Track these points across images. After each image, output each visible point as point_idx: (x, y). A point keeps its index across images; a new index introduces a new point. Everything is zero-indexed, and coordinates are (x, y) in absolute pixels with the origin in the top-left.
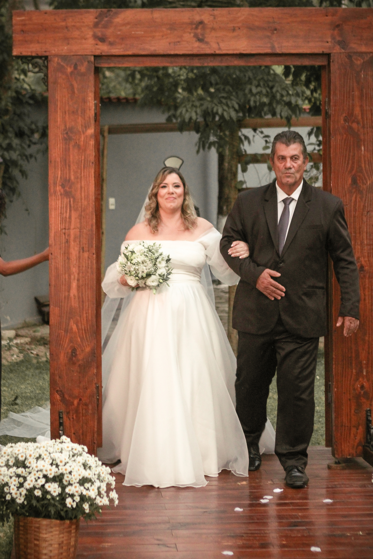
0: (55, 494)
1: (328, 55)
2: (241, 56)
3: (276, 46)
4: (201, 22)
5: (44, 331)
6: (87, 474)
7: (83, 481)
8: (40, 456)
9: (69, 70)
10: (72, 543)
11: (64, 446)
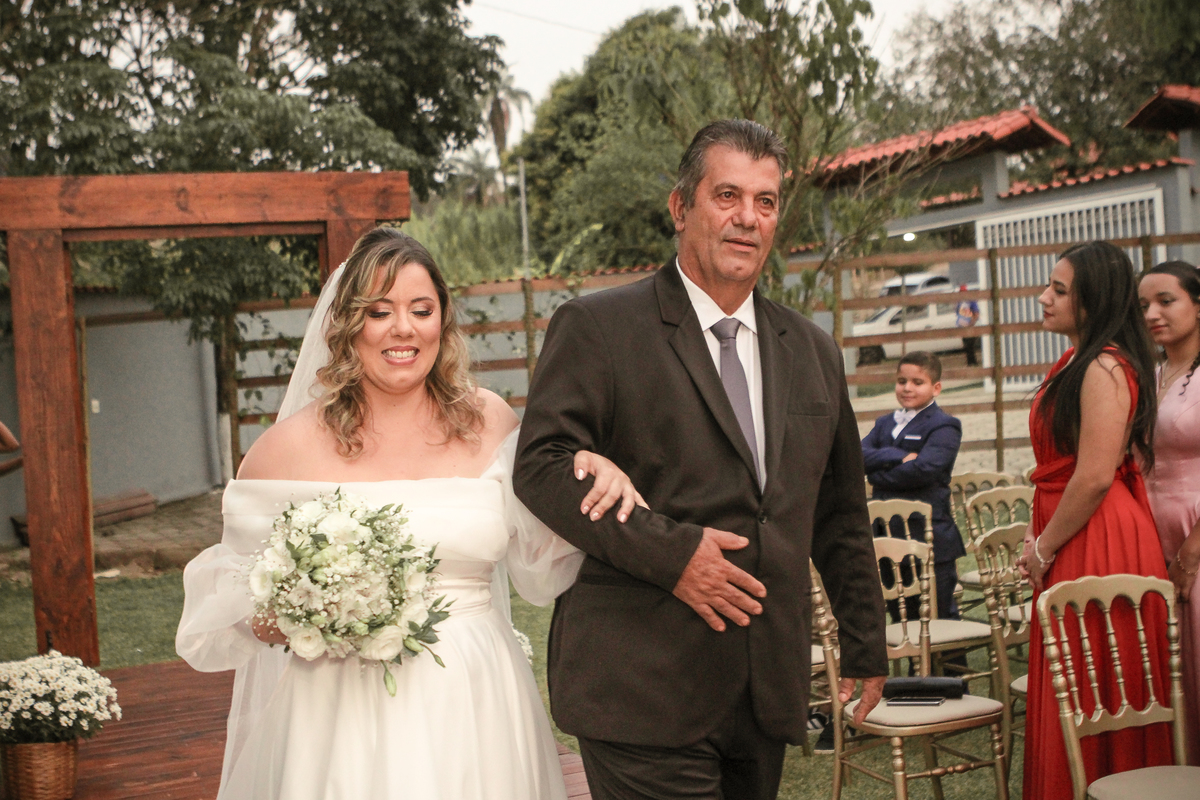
0: (46, 714)
1: (324, 223)
2: (230, 225)
3: (268, 213)
4: (183, 190)
5: (24, 554)
6: (83, 688)
7: (79, 696)
8: (26, 674)
9: (33, 246)
10: (72, 766)
11: (54, 661)
